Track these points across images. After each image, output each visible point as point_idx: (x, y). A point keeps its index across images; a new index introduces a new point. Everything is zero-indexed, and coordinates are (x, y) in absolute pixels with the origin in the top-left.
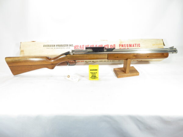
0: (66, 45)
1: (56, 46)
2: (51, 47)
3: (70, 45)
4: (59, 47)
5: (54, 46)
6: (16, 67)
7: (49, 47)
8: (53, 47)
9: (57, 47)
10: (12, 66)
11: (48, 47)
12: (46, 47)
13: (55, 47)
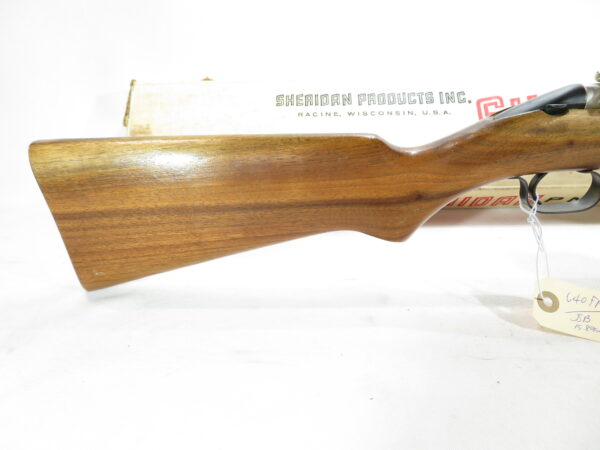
0: (420, 95)
1: (355, 99)
2: (329, 108)
3: (450, 98)
4: (376, 108)
5: (347, 99)
6: (116, 221)
7: (311, 109)
8: (338, 108)
9: (365, 103)
10: (82, 216)
11: (303, 109)
12: (294, 109)
13: (354, 107)
